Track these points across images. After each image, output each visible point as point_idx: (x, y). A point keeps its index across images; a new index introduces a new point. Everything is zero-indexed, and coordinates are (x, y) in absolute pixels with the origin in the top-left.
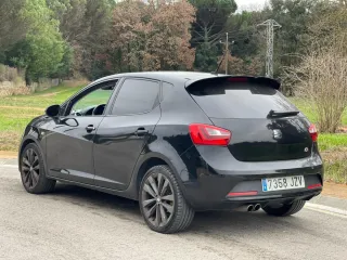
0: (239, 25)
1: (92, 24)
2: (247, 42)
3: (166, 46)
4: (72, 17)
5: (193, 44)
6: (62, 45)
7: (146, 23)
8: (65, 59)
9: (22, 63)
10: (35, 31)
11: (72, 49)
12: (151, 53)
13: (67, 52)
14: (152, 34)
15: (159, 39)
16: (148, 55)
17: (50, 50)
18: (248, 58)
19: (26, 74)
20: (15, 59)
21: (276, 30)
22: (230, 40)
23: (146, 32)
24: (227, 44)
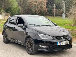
0: (57, 2)
1: (25, 3)
2: (59, 6)
3: (41, 7)
4: (20, 2)
5: (47, 7)
6: (18, 8)
7: (37, 2)
8: (19, 11)
9: (10, 12)
10: (13, 5)
11: (20, 9)
12: (38, 9)
13: (19, 9)
14: (38, 5)
15: (39, 6)
16: (37, 10)
17: (16, 9)
18: (59, 10)
19: (11, 14)
20: (8, 11)
21: (65, 3)
22: (55, 6)
23: (37, 4)
24: (55, 7)
